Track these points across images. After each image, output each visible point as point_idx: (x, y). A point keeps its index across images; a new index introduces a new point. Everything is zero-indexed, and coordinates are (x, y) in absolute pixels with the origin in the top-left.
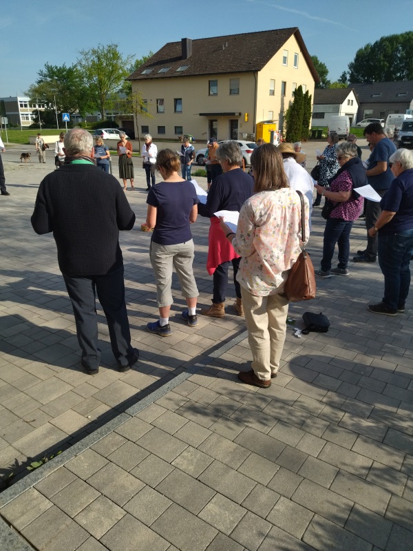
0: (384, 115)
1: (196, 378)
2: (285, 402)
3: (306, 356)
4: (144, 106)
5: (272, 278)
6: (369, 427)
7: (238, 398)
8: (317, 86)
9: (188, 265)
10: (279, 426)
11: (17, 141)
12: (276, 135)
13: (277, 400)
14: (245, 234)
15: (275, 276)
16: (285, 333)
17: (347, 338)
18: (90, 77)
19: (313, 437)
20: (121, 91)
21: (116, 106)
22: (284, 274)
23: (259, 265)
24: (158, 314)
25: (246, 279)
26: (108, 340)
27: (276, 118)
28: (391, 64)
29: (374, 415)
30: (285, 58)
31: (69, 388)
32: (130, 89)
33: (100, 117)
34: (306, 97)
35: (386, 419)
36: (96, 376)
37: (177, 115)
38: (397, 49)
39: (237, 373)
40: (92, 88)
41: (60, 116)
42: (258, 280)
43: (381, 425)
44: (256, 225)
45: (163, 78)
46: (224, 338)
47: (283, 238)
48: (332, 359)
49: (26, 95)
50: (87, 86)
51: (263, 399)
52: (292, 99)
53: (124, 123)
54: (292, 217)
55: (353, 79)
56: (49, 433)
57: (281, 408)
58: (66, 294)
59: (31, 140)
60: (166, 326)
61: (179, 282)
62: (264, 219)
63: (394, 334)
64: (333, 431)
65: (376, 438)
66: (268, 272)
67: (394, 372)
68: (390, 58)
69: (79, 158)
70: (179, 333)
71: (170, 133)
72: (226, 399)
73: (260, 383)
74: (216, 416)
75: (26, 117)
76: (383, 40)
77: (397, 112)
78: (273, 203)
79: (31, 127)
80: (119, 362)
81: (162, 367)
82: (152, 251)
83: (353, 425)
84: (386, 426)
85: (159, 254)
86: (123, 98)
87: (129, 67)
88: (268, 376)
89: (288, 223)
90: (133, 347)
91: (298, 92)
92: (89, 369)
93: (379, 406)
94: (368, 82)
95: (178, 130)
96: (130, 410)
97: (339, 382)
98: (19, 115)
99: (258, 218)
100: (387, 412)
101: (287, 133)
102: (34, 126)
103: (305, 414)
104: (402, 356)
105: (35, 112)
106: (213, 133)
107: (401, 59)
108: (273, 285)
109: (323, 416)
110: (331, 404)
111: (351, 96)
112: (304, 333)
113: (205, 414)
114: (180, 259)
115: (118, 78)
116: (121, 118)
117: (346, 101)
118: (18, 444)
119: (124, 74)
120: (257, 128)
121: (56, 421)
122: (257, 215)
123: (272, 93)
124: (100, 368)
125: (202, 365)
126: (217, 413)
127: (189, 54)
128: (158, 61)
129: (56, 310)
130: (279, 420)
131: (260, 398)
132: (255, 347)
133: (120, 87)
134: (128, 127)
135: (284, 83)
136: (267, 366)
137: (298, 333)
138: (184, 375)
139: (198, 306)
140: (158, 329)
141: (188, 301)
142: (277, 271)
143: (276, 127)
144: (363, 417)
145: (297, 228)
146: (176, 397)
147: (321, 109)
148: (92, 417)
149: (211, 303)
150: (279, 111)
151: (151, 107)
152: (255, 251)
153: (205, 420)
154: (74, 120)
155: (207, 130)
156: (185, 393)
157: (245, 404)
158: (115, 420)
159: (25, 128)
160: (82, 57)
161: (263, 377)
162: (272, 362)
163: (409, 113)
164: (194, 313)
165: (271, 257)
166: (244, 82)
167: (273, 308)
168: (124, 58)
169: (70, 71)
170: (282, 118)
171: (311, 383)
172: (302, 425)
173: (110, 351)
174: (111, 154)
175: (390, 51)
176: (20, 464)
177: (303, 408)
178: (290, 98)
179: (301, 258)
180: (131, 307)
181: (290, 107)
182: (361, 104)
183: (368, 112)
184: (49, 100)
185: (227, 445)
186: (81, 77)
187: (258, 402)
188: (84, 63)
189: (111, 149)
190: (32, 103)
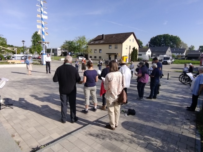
0: (158, 55)
1: (93, 126)
2: (118, 134)
3: (127, 122)
4: (91, 51)
5: (114, 97)
6: (142, 143)
7: (104, 132)
8: (139, 47)
9: (94, 93)
10: (116, 141)
11: (56, 59)
12: (127, 60)
13: (116, 133)
14: (106, 83)
15: (115, 96)
16: (120, 114)
17: (141, 117)
18: (77, 43)
19: (125, 145)
20: (85, 47)
21: (84, 51)
22: (118, 95)
23: (111, 93)
24: (85, 108)
25: (107, 97)
26: (70, 114)
27: (128, 55)
28: (160, 42)
29: (145, 139)
30: (130, 40)
31: (57, 126)
32: (88, 47)
33: (79, 54)
34: (136, 50)
35: (148, 140)
36: (65, 124)
37: (100, 53)
38: (162, 38)
39: (106, 125)
40: (77, 46)
41: (68, 53)
42: (110, 97)
43: (146, 143)
44: (109, 81)
45: (96, 44)
46: (104, 116)
47: (117, 85)
48: (135, 123)
49: (60, 48)
50: (76, 46)
51: (112, 133)
52: (132, 50)
53: (85, 55)
54: (119, 80)
55: (150, 46)
56: (49, 139)
57: (117, 136)
58: (60, 100)
59: (59, 59)
60: (87, 111)
61: (91, 98)
62: (111, 79)
63: (155, 116)
64: (131, 143)
65: (144, 146)
66: (113, 95)
67: (153, 127)
68: (160, 41)
69: (67, 63)
70: (91, 113)
71: (98, 58)
72: (101, 133)
73: (112, 129)
74: (97, 137)
75: (59, 53)
76: (157, 36)
77: (162, 55)
78: (114, 75)
79: (60, 56)
80: (72, 120)
81: (84, 123)
82: (84, 89)
83: (138, 142)
84: (148, 143)
85: (86, 89)
86: (85, 49)
87: (88, 41)
88: (114, 127)
89: (118, 81)
90: (77, 116)
91: (134, 49)
92: (63, 122)
93: (146, 137)
94: (154, 46)
95: (100, 57)
96: (72, 134)
97: (136, 129)
98: (57, 53)
99: (109, 79)
100: (149, 139)
101: (131, 59)
102: (61, 56)
103: (124, 138)
104: (156, 123)
105: (62, 52)
106: (110, 58)
107: (163, 41)
108: (115, 99)
109: (129, 139)
110: (132, 135)
111: (149, 50)
112: (128, 115)
113: (94, 136)
114: (92, 91)
115: (85, 44)
116: (84, 54)
117: (148, 51)
118: (39, 141)
119: (86, 43)
120: (122, 58)
121: (51, 136)
122: (109, 78)
123: (127, 48)
124: (66, 122)
125: (96, 123)
126: (97, 136)
127: (104, 38)
128: (95, 40)
129: (57, 105)
130: (116, 139)
131: (111, 133)
132: (110, 117)
133: (85, 46)
134: (86, 57)
135: (130, 46)
136: (114, 123)
137: (126, 115)
138: (90, 125)
139: (97, 106)
140: (85, 112)
141: (94, 105)
142: (116, 95)
143: (128, 58)
144: (141, 139)
145: (121, 82)
146: (86, 131)
147: (141, 53)
148: (62, 135)
149: (102, 105)
150: (129, 53)
151: (93, 51)
152: (109, 89)
153: (93, 138)
154: (72, 54)
155: (108, 58)
156: (89, 130)
157: (106, 134)
158: (68, 136)
159: (58, 56)
160: (76, 38)
161: (112, 126)
162: (116, 122)
163: (166, 55)
164: (96, 108)
165: (114, 90)
166: (119, 46)
167: (116, 106)
168: (87, 39)
169: (72, 42)
170: (129, 55)
171: (127, 129)
172: (122, 141)
173: (70, 117)
174: (80, 63)
175: (160, 39)
176: (39, 147)
177: (123, 136)
178: (131, 50)
179: (122, 91)
180: (77, 105)
181: (132, 52)
182: (152, 52)
183: (154, 54)
184: (66, 49)
185: (99, 145)
186: (75, 43)
187: (110, 134)
188: (76, 40)
189: (80, 62)
190: (61, 50)
